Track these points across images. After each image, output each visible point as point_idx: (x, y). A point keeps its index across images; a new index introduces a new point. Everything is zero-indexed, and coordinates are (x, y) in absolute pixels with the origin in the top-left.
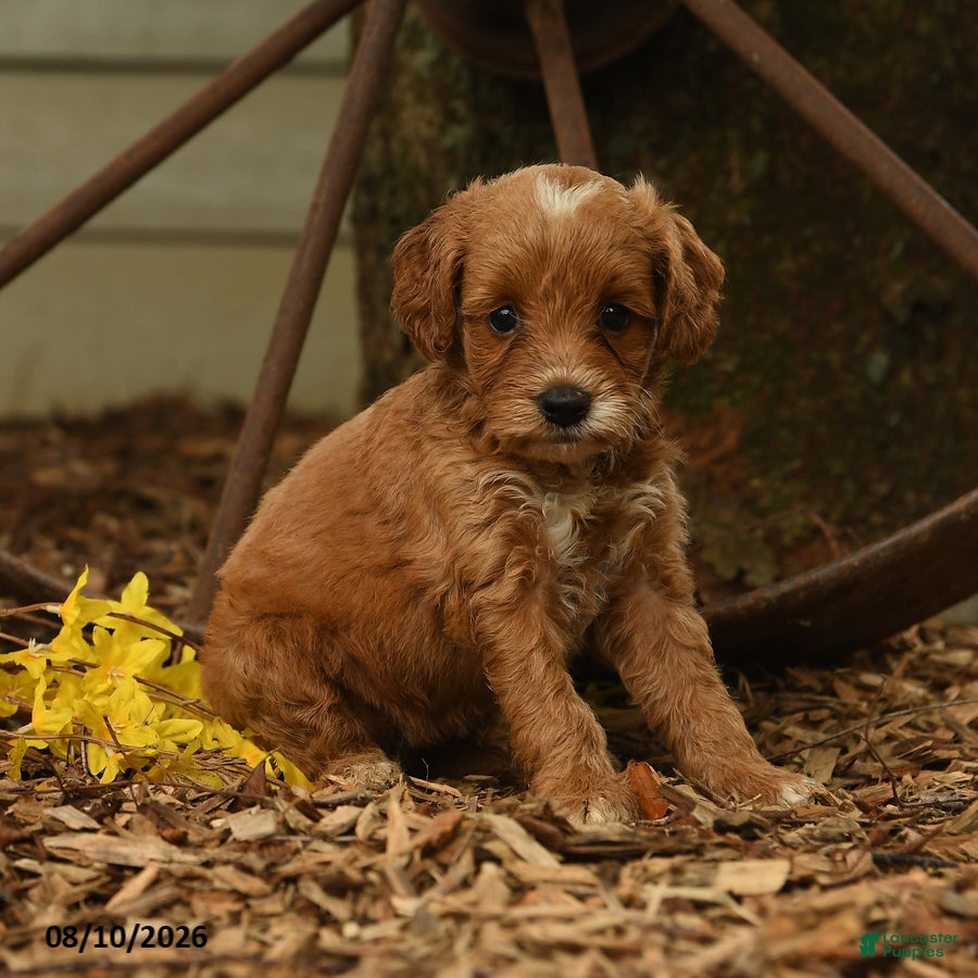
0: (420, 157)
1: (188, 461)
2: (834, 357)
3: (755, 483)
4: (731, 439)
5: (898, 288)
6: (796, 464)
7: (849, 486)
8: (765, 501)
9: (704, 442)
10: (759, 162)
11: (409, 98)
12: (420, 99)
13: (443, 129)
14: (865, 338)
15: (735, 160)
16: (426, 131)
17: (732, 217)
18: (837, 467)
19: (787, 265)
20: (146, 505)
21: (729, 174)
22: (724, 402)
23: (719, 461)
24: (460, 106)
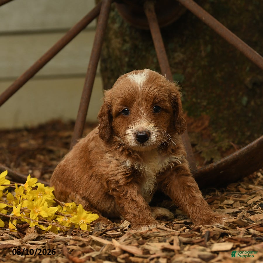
0: (117, 53)
1: (61, 138)
2: (233, 99)
3: (214, 134)
4: (207, 123)
5: (248, 79)
6: (225, 129)
7: (239, 134)
8: (217, 139)
9: (199, 124)
10: (209, 48)
11: (113, 37)
12: (116, 37)
13: (123, 45)
14: (241, 93)
15: (202, 48)
16: (118, 46)
17: (203, 63)
18: (236, 129)
19: (218, 75)
20: (51, 152)
21: (201, 52)
22: (204, 114)
23: (204, 129)
24: (127, 38)
